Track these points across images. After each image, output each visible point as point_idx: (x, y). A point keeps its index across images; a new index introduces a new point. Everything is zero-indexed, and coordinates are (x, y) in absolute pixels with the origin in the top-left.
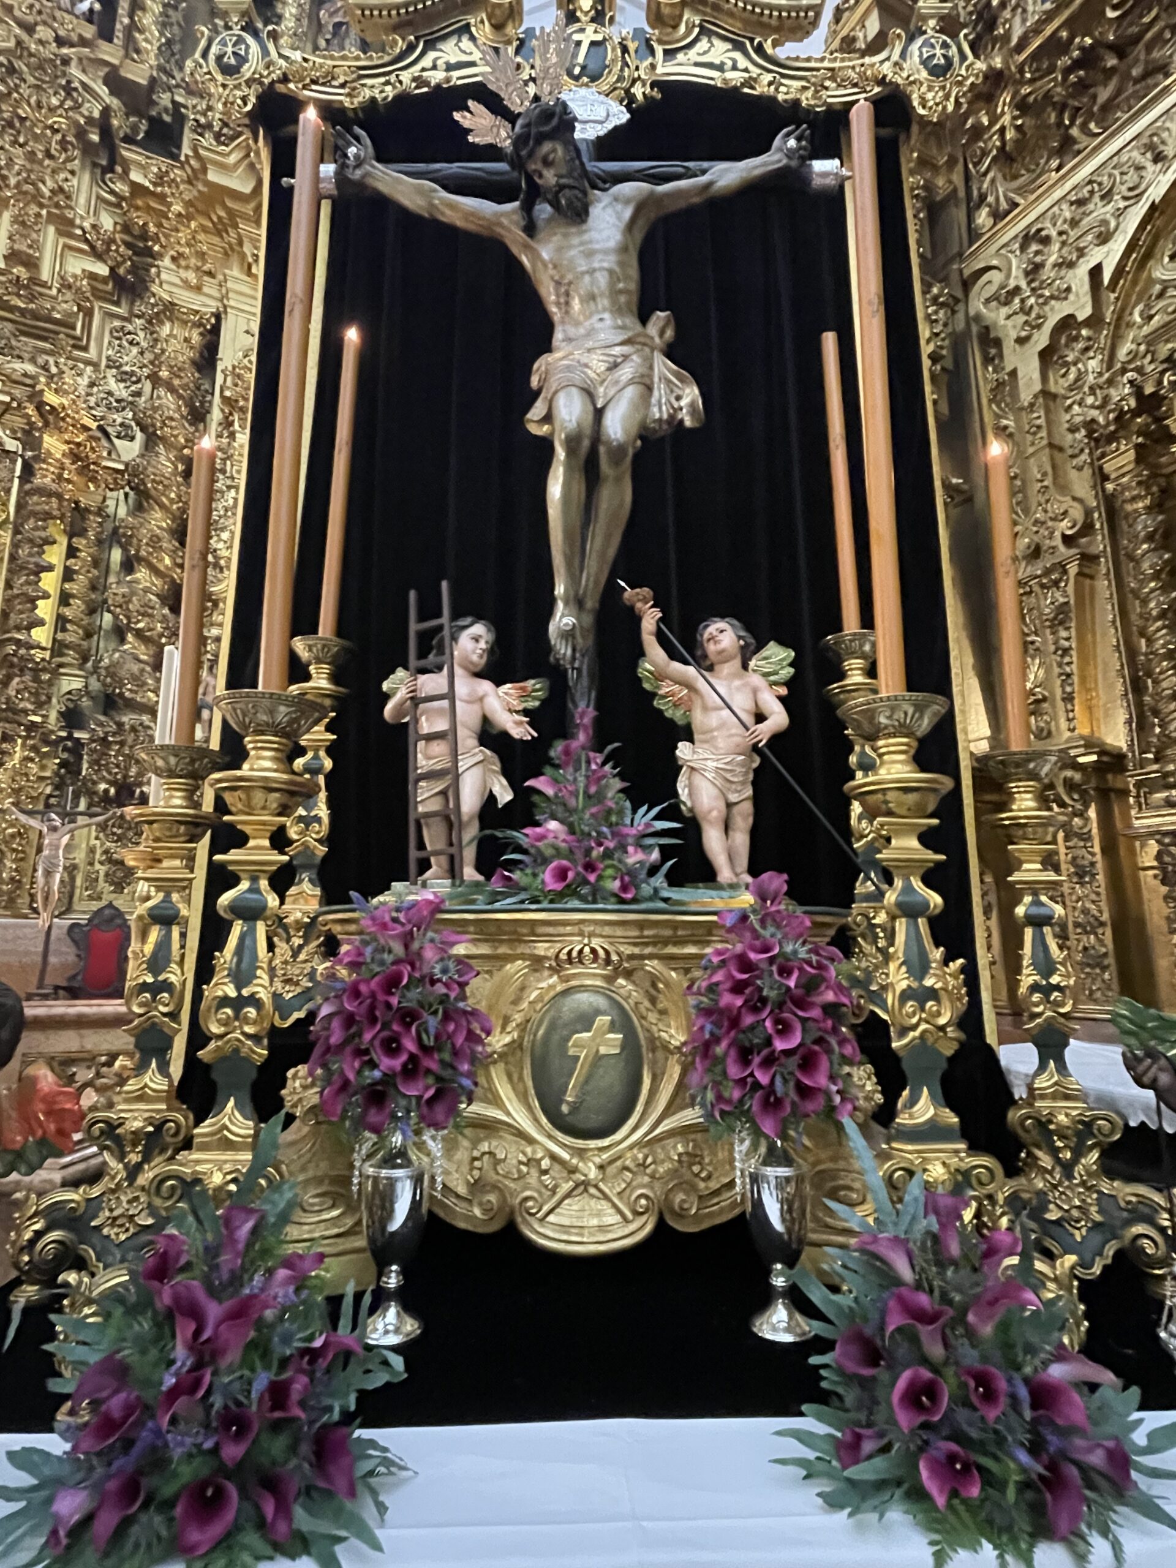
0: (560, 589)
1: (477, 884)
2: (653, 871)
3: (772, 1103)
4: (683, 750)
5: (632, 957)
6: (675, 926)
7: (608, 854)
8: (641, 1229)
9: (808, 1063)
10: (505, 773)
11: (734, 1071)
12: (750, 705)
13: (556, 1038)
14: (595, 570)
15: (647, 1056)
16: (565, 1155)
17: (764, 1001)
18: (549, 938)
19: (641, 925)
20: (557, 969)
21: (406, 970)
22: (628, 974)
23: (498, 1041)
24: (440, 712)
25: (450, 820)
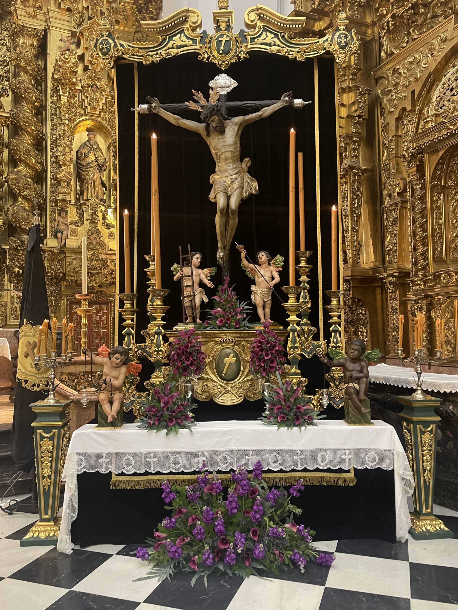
0: (219, 245)
1: (200, 324)
2: (244, 319)
3: (265, 370)
4: (253, 287)
5: (238, 341)
6: (249, 333)
7: (233, 316)
8: (241, 400)
9: (272, 362)
10: (206, 294)
11: (257, 363)
12: (270, 275)
13: (221, 359)
14: (229, 240)
15: (242, 363)
16: (223, 385)
17: (264, 349)
18: (219, 337)
19: (240, 333)
20: (220, 344)
21: (190, 344)
22: (237, 345)
23: (208, 360)
24: (189, 279)
25: (193, 307)
